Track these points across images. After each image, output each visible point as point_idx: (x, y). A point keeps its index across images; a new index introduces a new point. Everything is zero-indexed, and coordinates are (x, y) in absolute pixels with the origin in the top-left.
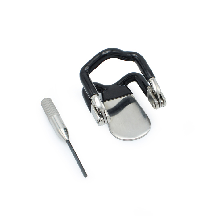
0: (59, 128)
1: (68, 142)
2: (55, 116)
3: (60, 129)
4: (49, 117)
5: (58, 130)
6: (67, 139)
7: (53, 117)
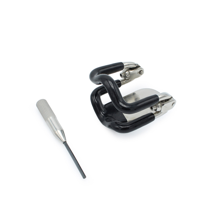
0: (55, 130)
1: (65, 143)
2: (51, 118)
3: (57, 130)
4: (45, 118)
5: (54, 132)
6: (64, 141)
7: (49, 119)
